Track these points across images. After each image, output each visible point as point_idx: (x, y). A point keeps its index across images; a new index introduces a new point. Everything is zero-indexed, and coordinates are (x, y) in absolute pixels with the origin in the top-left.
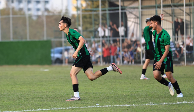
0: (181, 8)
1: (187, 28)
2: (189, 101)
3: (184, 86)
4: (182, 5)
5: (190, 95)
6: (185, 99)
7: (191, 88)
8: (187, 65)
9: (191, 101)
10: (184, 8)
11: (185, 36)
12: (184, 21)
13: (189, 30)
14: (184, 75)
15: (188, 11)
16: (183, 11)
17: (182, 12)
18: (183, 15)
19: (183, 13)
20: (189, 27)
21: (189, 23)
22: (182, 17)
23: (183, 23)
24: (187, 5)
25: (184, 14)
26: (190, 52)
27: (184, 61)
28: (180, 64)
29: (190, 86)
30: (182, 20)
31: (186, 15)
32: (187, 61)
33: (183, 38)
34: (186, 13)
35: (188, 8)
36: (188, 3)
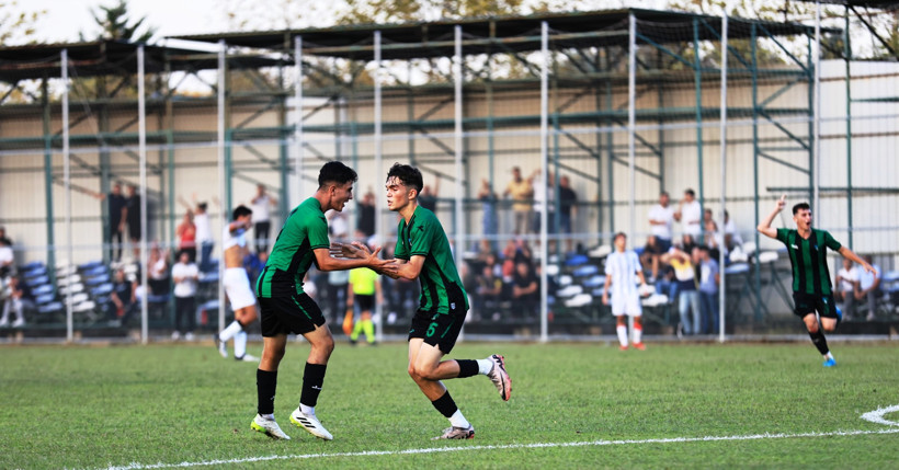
0: (133, 149)
1: (150, 217)
2: (148, 463)
3: (136, 412)
4: (135, 140)
5: (153, 441)
6: (135, 454)
7: (157, 417)
8: (150, 341)
9: (156, 463)
10: (142, 149)
11: (143, 245)
12: (142, 192)
13: (158, 223)
14: (138, 374)
15: (154, 160)
16: (136, 157)
17: (133, 161)
18: (137, 174)
19: (138, 166)
20: (158, 212)
21: (156, 199)
22: (133, 180)
23: (136, 199)
24: (150, 140)
25: (143, 170)
26: (158, 298)
27: (139, 326)
28: (128, 339)
29: (155, 410)
30: (134, 188)
31: (148, 174)
32: (151, 328)
33: (137, 252)
34: (147, 165)
35: (155, 148)
36: (154, 132)
